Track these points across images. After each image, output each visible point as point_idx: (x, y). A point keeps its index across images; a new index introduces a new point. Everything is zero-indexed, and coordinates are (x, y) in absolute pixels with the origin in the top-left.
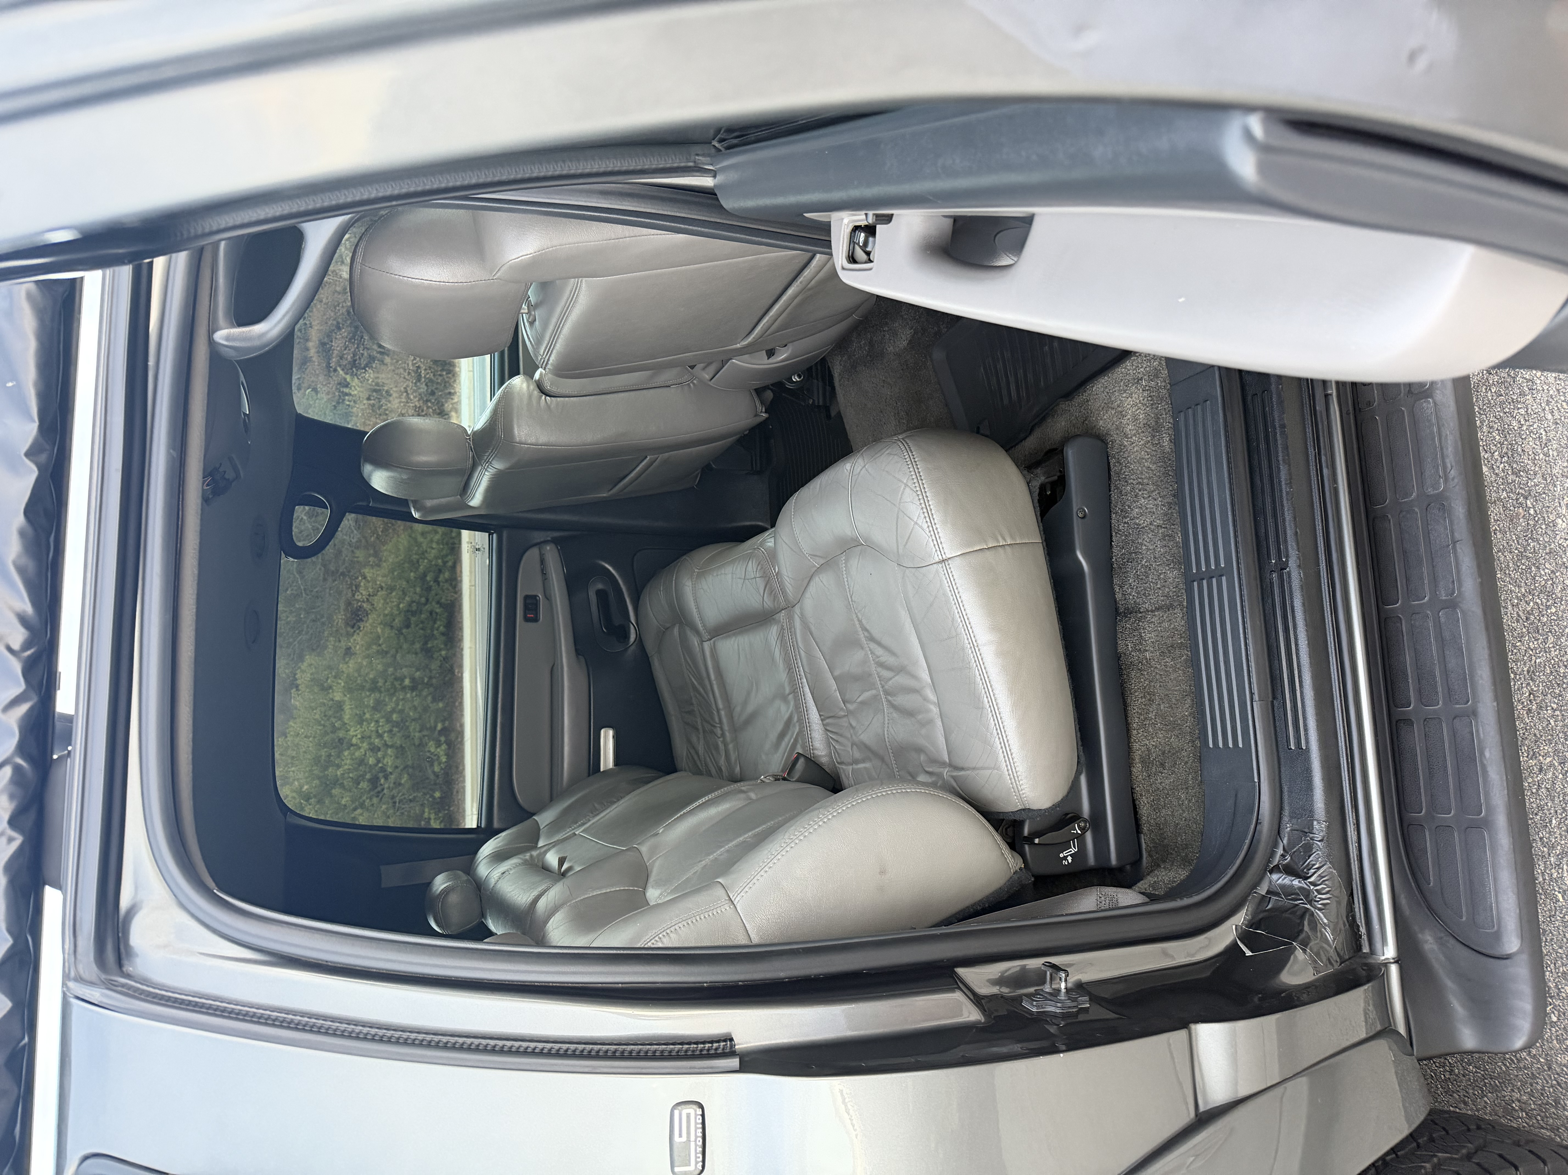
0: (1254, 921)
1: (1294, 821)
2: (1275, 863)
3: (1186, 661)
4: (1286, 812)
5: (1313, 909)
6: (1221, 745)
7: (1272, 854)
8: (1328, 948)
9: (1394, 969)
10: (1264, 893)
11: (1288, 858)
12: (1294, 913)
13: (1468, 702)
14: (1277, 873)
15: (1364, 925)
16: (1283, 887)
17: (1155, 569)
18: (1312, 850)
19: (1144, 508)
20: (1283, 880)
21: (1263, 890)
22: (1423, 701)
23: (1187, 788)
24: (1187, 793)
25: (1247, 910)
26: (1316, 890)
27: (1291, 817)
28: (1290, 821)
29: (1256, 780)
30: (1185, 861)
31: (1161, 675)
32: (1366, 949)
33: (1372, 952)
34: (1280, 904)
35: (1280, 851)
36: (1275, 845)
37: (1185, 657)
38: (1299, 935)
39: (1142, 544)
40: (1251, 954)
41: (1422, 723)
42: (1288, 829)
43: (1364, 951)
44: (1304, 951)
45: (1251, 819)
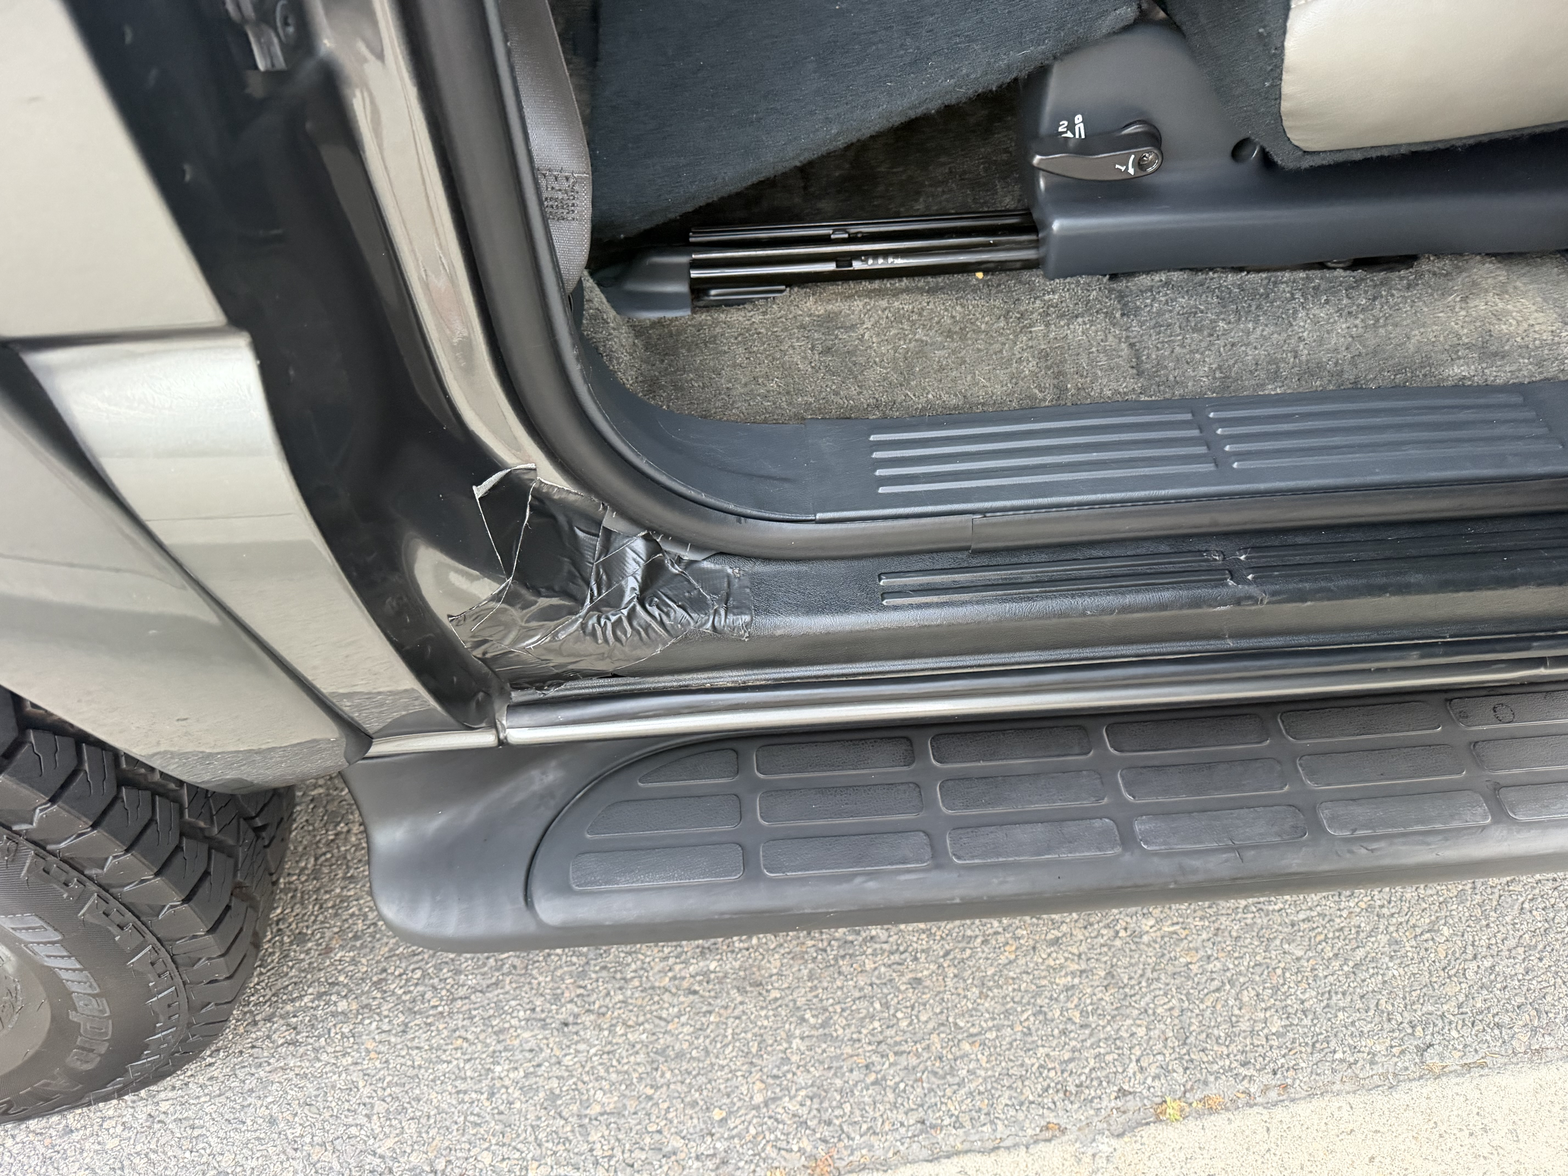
0: (547, 502)
1: (746, 582)
2: (666, 547)
3: (1032, 397)
4: (760, 568)
5: (583, 612)
6: (876, 455)
7: (681, 542)
8: (507, 641)
9: (484, 739)
10: (605, 523)
11: (676, 570)
12: (572, 578)
13: (959, 858)
14: (647, 550)
15: (561, 693)
16: (621, 559)
17: (1211, 344)
18: (695, 612)
19: (1329, 327)
20: (634, 560)
21: (611, 521)
22: (950, 783)
23: (788, 393)
24: (779, 393)
25: (569, 492)
26: (620, 619)
27: (752, 576)
28: (746, 574)
29: (819, 516)
30: (652, 385)
31: (1001, 351)
32: (517, 696)
33: (515, 708)
34: (588, 554)
35: (687, 555)
36: (697, 547)
37: (1040, 395)
38: (528, 588)
39: (1256, 321)
40: (477, 497)
41: (911, 779)
42: (730, 571)
43: (513, 694)
44: (496, 598)
45: (747, 505)
